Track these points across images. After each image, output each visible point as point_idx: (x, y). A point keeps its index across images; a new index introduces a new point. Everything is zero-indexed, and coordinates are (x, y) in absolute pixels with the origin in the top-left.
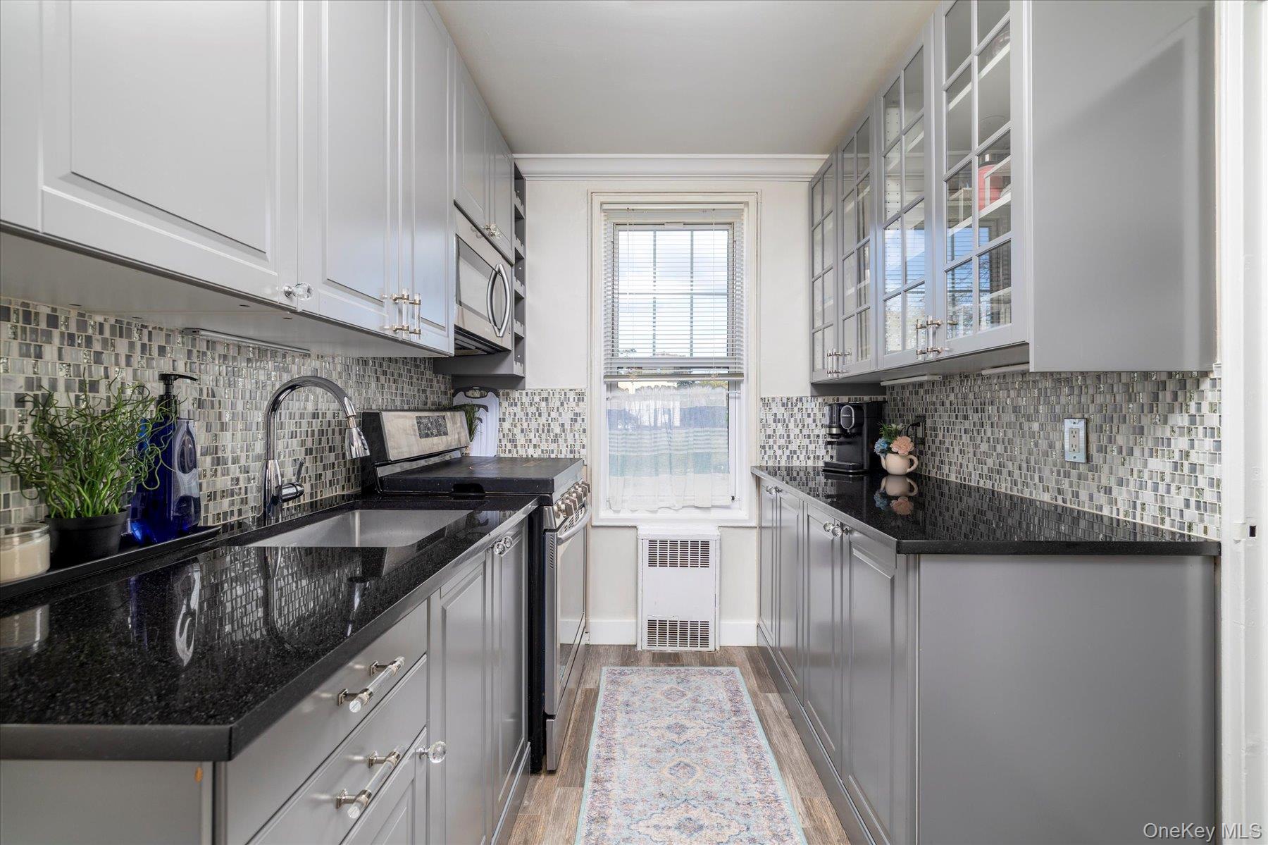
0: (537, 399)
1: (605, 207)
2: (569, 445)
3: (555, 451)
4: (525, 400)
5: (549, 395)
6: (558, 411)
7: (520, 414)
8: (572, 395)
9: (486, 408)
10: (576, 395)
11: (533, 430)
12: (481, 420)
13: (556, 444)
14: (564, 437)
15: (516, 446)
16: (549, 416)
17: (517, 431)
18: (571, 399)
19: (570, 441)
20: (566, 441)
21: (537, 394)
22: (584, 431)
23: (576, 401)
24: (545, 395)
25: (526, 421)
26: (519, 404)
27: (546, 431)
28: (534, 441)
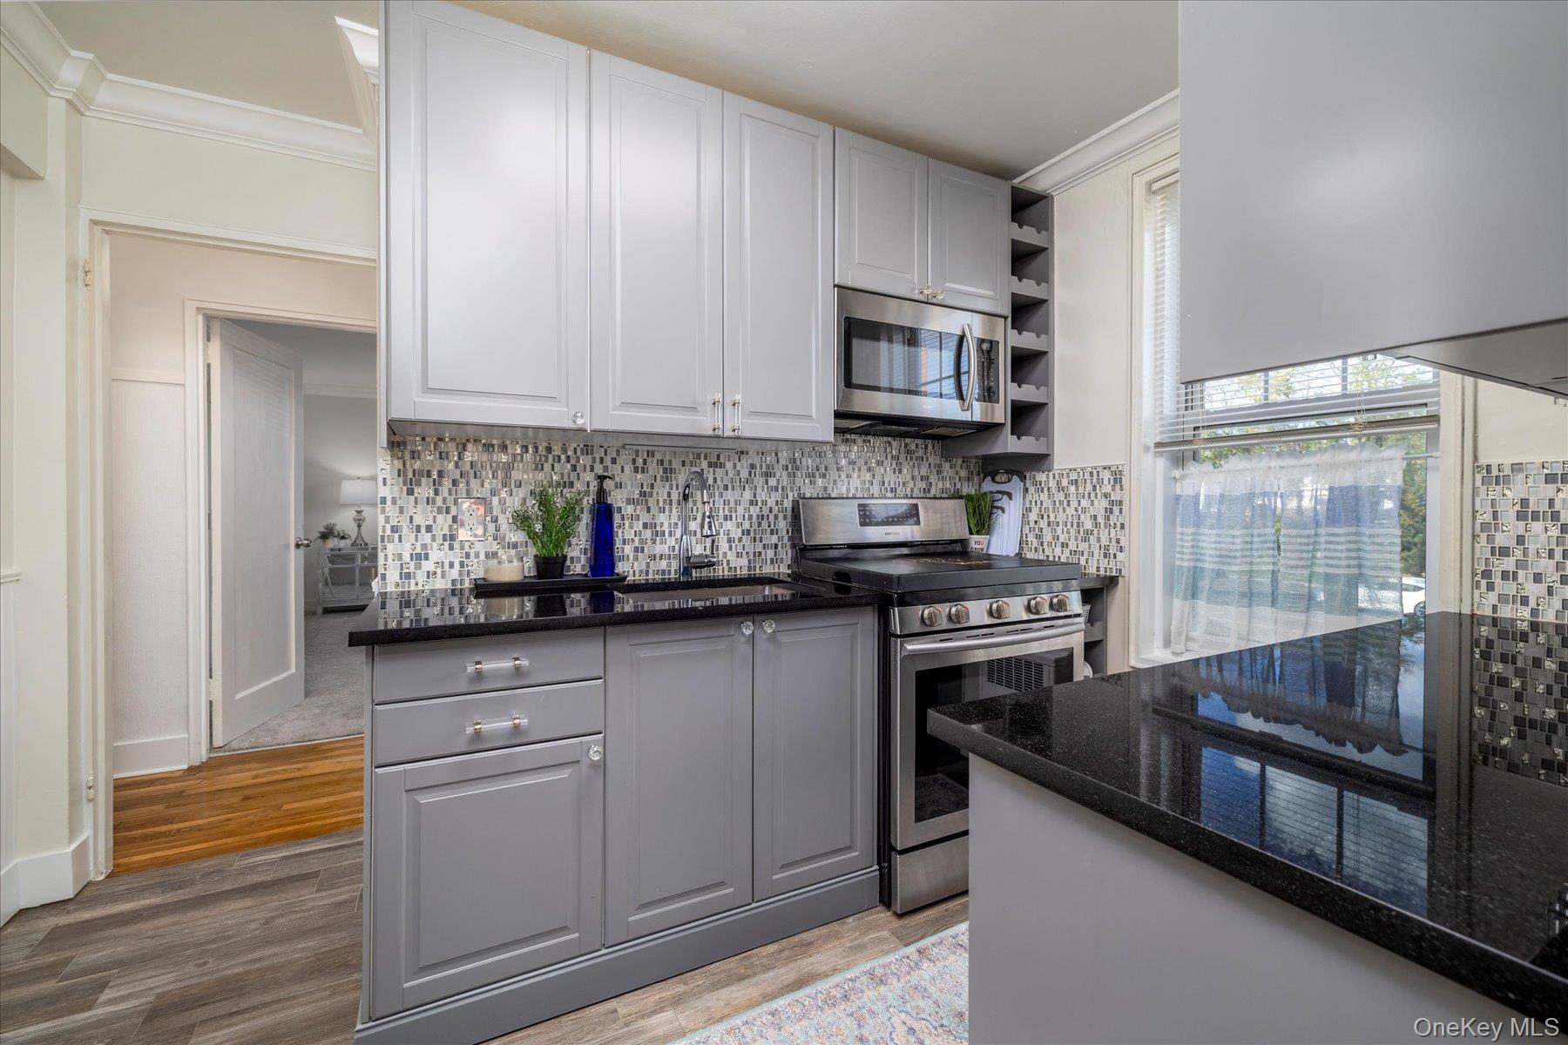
0: (1065, 482)
1: (1156, 186)
2: (1103, 546)
3: (1086, 554)
4: (1052, 484)
5: (1079, 477)
6: (1089, 497)
7: (1047, 503)
8: (1106, 475)
9: (1010, 495)
10: (1112, 475)
11: (1061, 523)
12: (1003, 510)
13: (1087, 544)
14: (1096, 534)
15: (1042, 545)
16: (1079, 505)
17: (1043, 524)
18: (1106, 482)
19: (1104, 542)
20: (1099, 540)
21: (1065, 476)
22: (1122, 526)
23: (1112, 483)
24: (1074, 476)
25: (1054, 512)
26: (1046, 489)
27: (1075, 525)
28: (1062, 539)
